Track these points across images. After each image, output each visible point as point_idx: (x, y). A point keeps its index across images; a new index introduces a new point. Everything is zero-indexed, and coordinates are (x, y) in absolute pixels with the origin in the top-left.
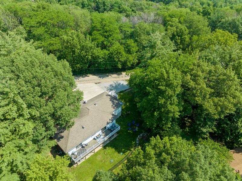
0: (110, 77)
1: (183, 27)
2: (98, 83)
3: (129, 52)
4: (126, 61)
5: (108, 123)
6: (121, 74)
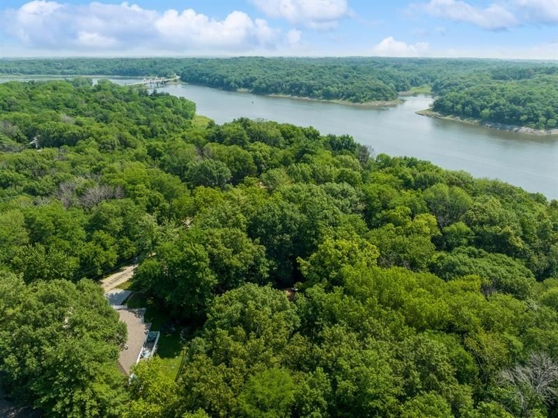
1: (156, 194)
4: (107, 261)
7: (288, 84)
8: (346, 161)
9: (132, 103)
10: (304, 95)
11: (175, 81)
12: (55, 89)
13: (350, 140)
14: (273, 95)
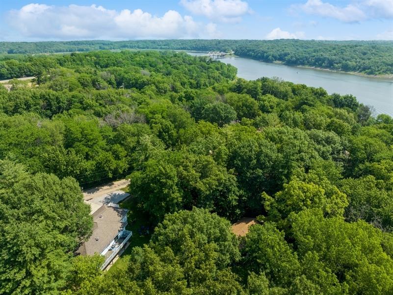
0: (100, 190)
1: (168, 123)
2: (90, 199)
3: (117, 157)
4: (117, 168)
5: (119, 231)
6: (113, 184)
7: (314, 58)
8: (340, 114)
9: (194, 65)
10: (326, 67)
11: (230, 55)
12: (148, 55)
13: (353, 99)
14: (300, 66)
